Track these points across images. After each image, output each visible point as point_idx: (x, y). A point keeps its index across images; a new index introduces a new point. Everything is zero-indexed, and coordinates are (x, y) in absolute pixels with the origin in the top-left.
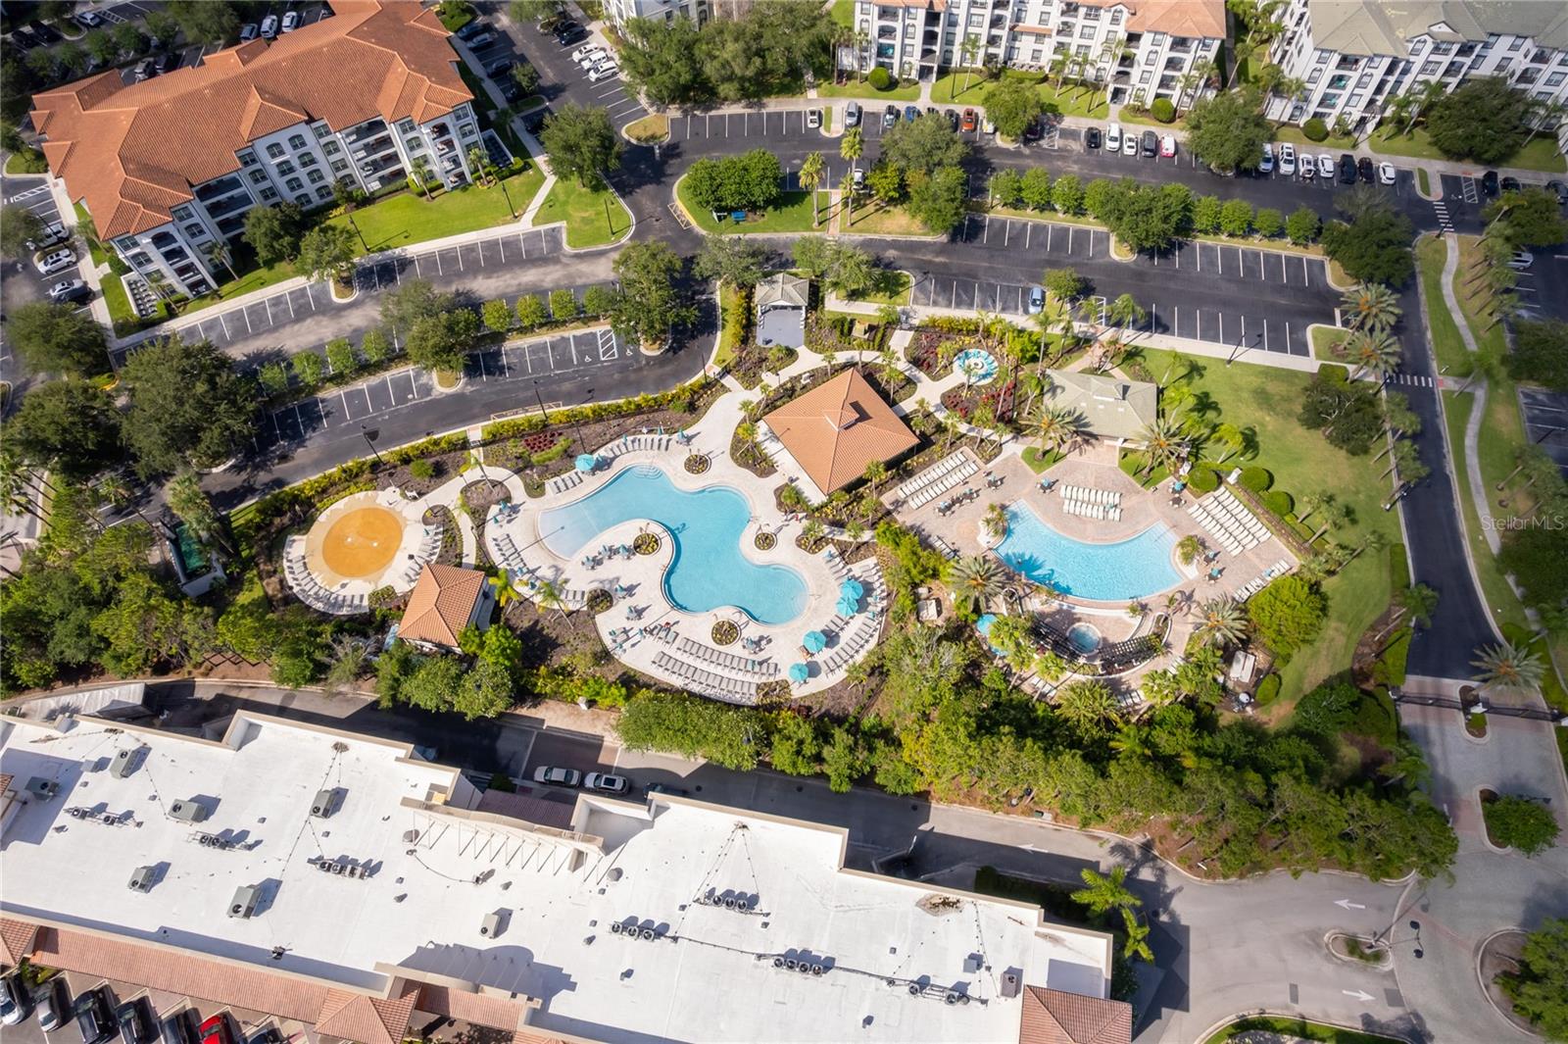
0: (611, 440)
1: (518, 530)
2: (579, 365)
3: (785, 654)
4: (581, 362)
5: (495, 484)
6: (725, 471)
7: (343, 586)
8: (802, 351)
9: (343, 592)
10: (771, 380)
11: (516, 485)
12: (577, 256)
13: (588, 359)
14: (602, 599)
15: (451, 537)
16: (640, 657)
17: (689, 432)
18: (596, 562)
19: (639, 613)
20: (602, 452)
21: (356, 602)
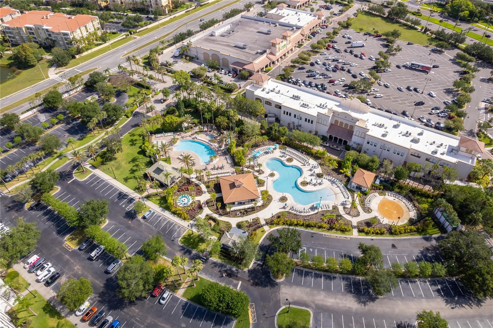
0: (309, 216)
1: (342, 199)
2: (315, 249)
3: (277, 153)
4: (314, 249)
5: (349, 214)
6: (276, 195)
7: (394, 200)
8: (234, 225)
9: (395, 198)
10: (249, 218)
11: (341, 211)
12: (307, 306)
13: (311, 250)
14: (319, 176)
15: (362, 203)
16: (312, 162)
17: (283, 210)
18: (320, 184)
19: (311, 170)
20: (312, 213)
21: (390, 194)
